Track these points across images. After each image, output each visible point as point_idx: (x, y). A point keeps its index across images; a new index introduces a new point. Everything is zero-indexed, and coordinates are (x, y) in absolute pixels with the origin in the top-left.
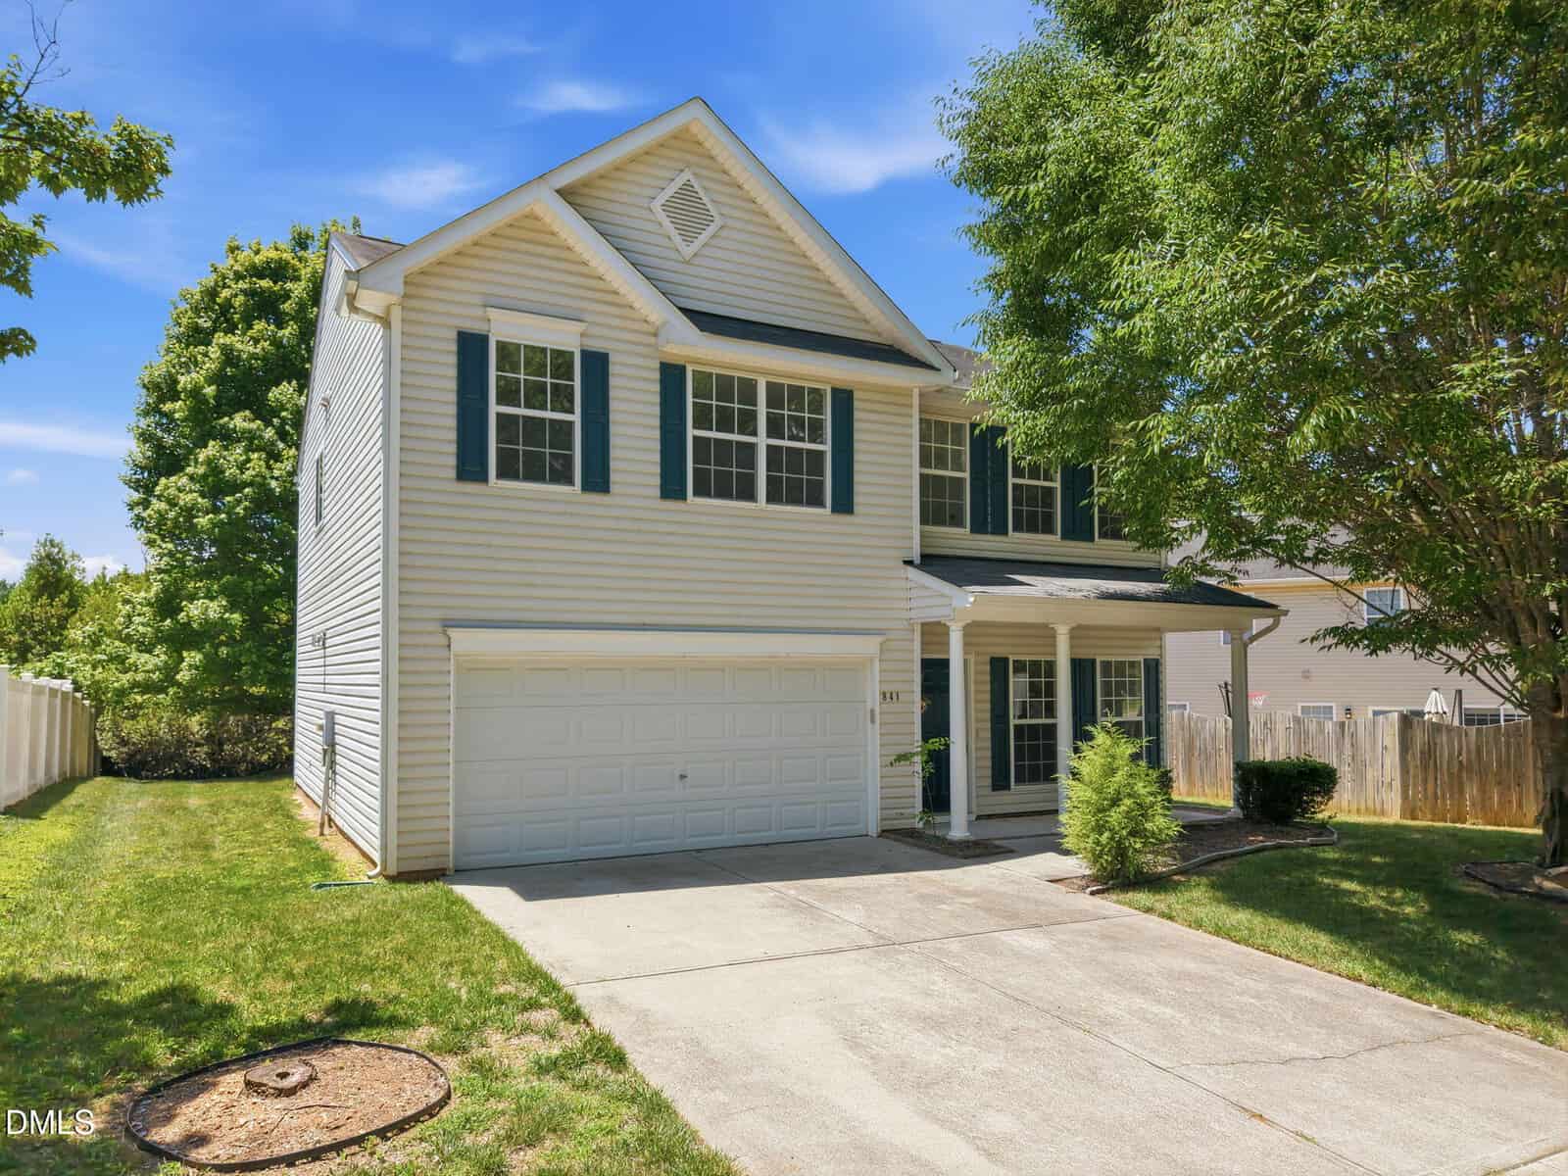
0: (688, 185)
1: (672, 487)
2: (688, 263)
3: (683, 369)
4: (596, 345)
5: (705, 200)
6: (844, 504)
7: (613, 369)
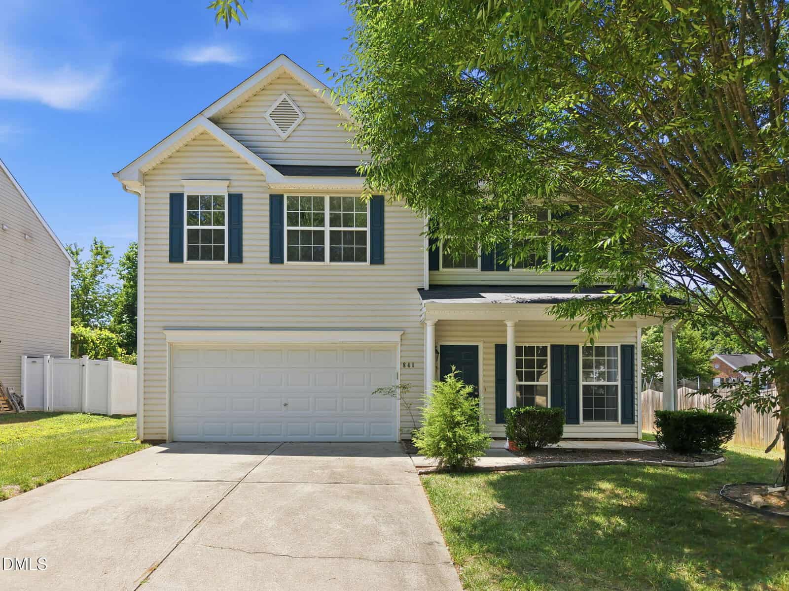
0: (284, 101)
1: (276, 257)
2: (285, 141)
3: (282, 196)
4: (235, 190)
5: (294, 107)
6: (378, 258)
7: (244, 201)
